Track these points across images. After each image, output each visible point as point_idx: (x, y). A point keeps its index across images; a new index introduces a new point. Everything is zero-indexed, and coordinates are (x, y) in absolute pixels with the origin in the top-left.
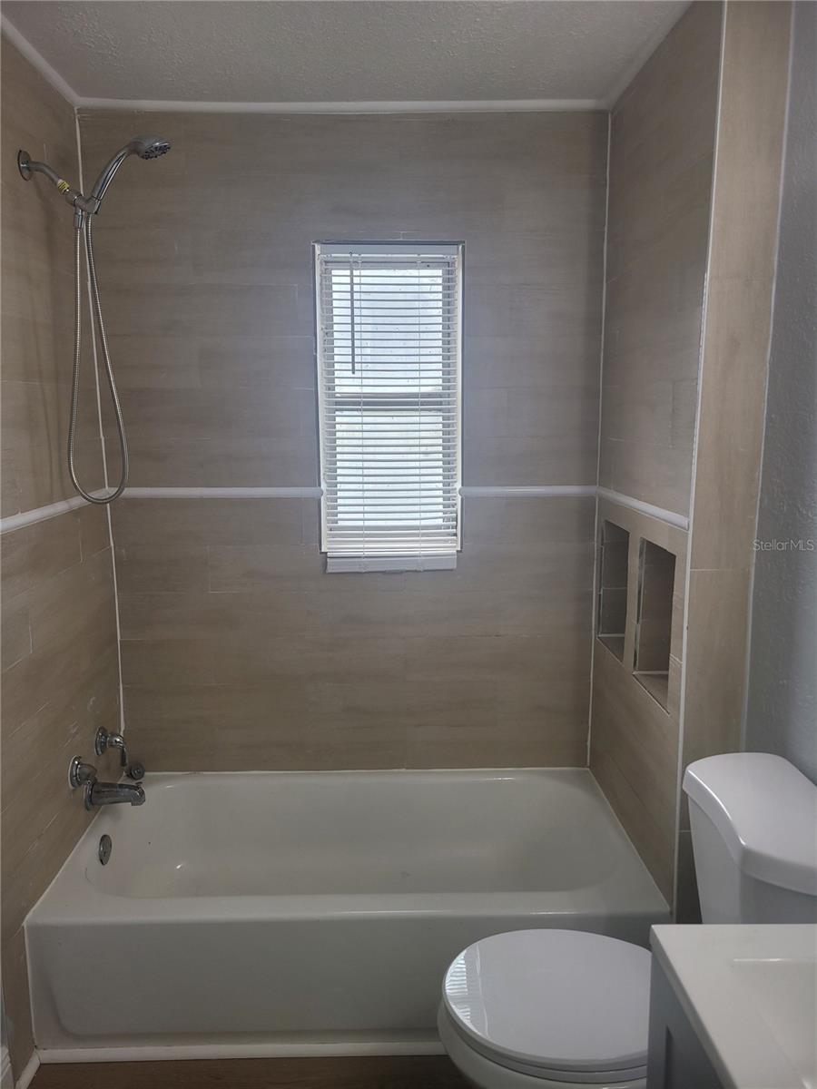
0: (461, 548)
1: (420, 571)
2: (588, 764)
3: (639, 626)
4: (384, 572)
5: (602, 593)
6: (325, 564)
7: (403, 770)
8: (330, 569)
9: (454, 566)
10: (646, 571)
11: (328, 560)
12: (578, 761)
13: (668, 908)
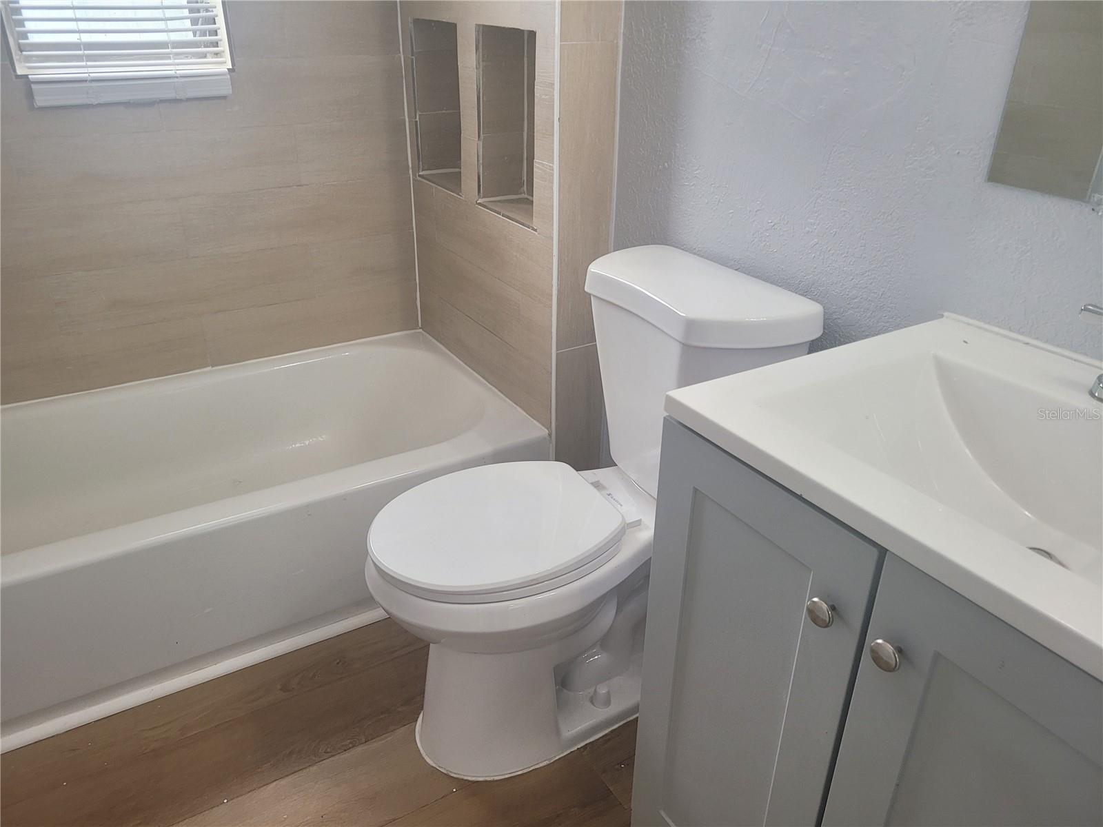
0: (233, 64)
1: (181, 100)
2: (420, 325)
3: (481, 143)
4: (127, 104)
5: (418, 119)
6: (30, 95)
7: (209, 368)
8: (40, 101)
9: (226, 90)
10: (483, 70)
11: (34, 86)
12: (408, 322)
13: (547, 431)
